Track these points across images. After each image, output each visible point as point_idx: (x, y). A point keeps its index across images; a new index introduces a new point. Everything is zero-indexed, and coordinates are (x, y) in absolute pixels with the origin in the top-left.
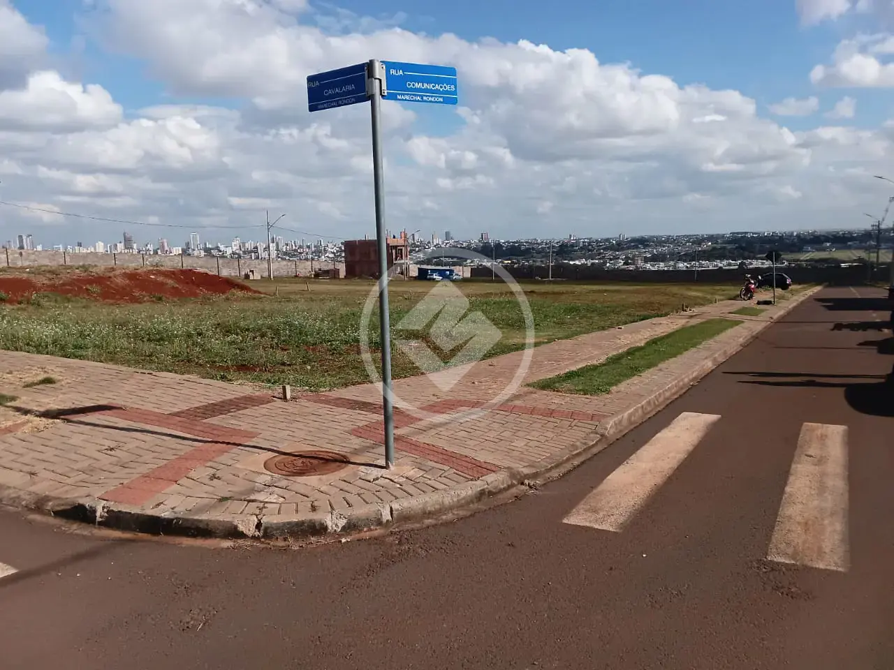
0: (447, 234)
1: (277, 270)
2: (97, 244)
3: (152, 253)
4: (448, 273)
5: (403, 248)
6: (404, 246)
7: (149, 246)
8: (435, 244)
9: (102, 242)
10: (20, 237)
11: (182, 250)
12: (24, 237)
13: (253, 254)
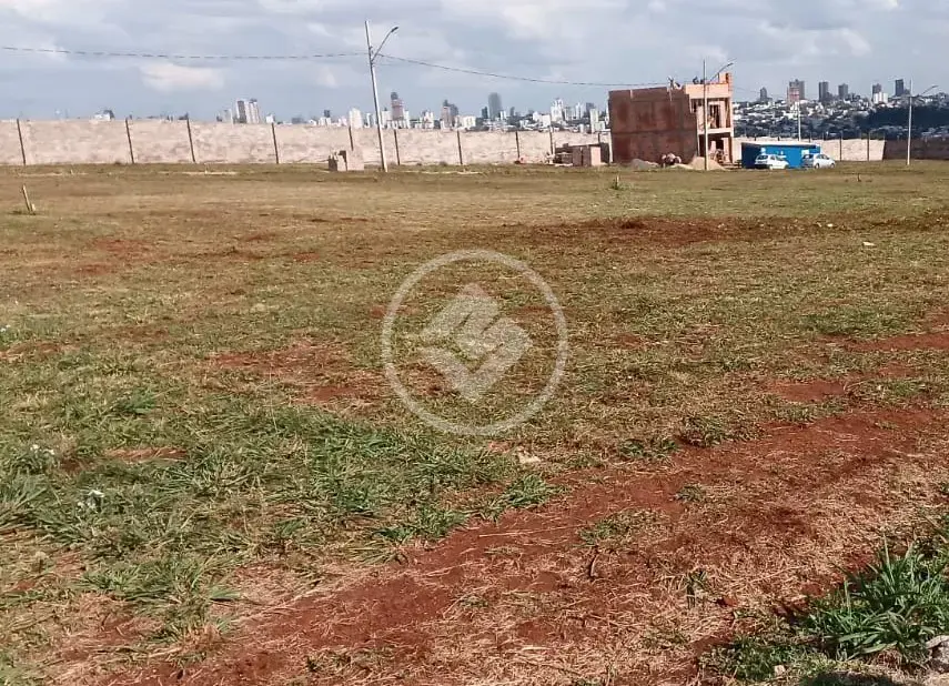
0: (900, 84)
1: (479, 150)
2: (351, 113)
3: (432, 125)
4: (807, 152)
5: (723, 103)
6: (721, 99)
7: (427, 114)
8: (876, 102)
9: (358, 108)
10: (241, 104)
11: (477, 120)
12: (246, 103)
13: (582, 126)
